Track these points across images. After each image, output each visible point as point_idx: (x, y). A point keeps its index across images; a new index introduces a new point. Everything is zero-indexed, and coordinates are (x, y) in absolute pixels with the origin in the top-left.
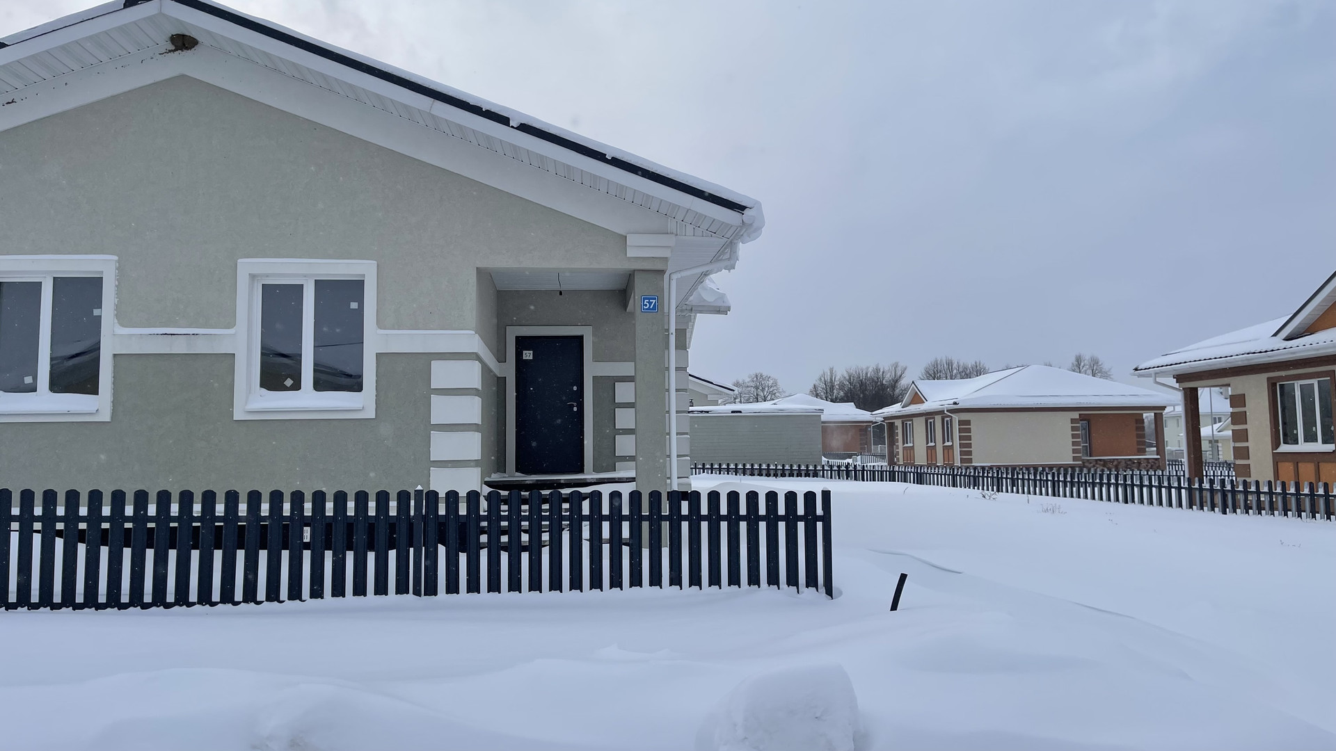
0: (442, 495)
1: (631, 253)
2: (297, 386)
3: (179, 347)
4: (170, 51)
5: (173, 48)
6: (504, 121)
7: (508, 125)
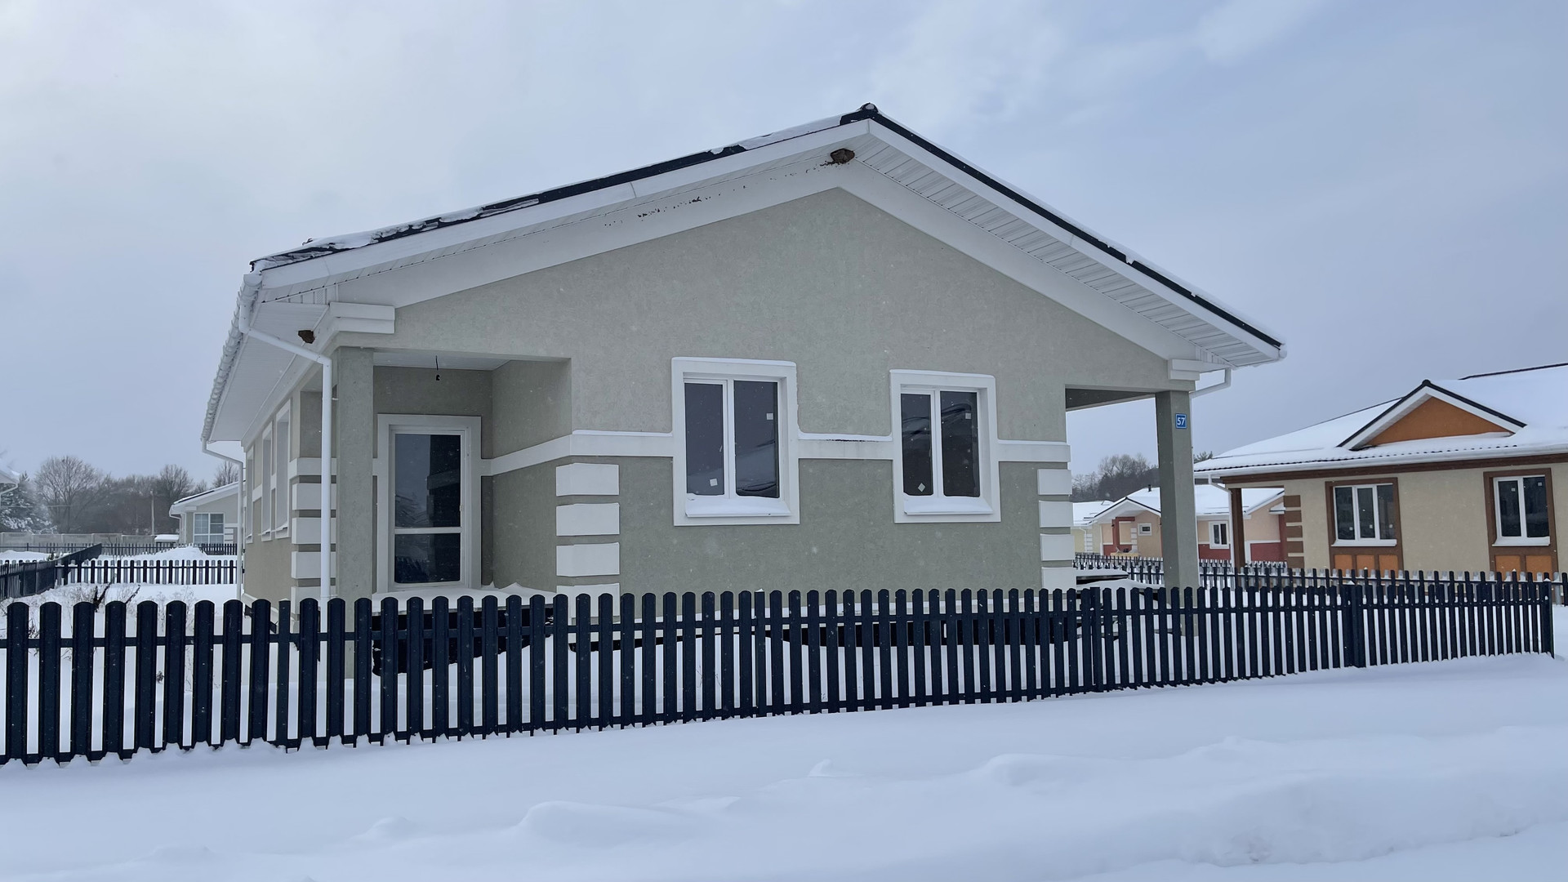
0: (1050, 592)
1: (1173, 376)
2: (929, 491)
3: (850, 453)
4: (829, 163)
5: (832, 160)
6: (1121, 257)
7: (1125, 262)
